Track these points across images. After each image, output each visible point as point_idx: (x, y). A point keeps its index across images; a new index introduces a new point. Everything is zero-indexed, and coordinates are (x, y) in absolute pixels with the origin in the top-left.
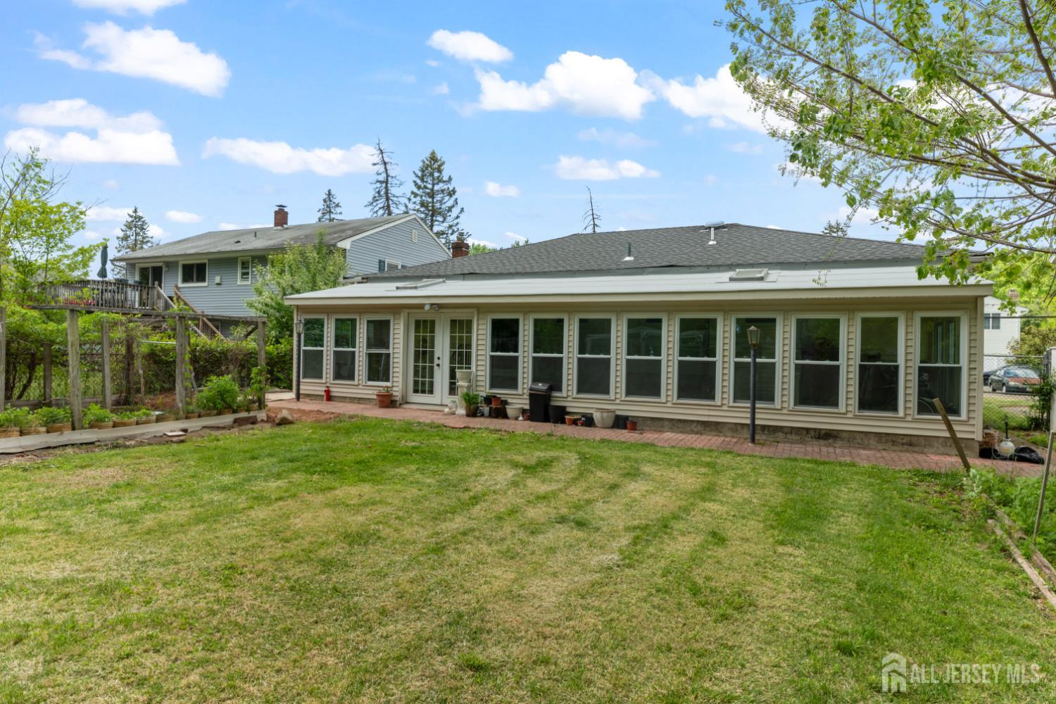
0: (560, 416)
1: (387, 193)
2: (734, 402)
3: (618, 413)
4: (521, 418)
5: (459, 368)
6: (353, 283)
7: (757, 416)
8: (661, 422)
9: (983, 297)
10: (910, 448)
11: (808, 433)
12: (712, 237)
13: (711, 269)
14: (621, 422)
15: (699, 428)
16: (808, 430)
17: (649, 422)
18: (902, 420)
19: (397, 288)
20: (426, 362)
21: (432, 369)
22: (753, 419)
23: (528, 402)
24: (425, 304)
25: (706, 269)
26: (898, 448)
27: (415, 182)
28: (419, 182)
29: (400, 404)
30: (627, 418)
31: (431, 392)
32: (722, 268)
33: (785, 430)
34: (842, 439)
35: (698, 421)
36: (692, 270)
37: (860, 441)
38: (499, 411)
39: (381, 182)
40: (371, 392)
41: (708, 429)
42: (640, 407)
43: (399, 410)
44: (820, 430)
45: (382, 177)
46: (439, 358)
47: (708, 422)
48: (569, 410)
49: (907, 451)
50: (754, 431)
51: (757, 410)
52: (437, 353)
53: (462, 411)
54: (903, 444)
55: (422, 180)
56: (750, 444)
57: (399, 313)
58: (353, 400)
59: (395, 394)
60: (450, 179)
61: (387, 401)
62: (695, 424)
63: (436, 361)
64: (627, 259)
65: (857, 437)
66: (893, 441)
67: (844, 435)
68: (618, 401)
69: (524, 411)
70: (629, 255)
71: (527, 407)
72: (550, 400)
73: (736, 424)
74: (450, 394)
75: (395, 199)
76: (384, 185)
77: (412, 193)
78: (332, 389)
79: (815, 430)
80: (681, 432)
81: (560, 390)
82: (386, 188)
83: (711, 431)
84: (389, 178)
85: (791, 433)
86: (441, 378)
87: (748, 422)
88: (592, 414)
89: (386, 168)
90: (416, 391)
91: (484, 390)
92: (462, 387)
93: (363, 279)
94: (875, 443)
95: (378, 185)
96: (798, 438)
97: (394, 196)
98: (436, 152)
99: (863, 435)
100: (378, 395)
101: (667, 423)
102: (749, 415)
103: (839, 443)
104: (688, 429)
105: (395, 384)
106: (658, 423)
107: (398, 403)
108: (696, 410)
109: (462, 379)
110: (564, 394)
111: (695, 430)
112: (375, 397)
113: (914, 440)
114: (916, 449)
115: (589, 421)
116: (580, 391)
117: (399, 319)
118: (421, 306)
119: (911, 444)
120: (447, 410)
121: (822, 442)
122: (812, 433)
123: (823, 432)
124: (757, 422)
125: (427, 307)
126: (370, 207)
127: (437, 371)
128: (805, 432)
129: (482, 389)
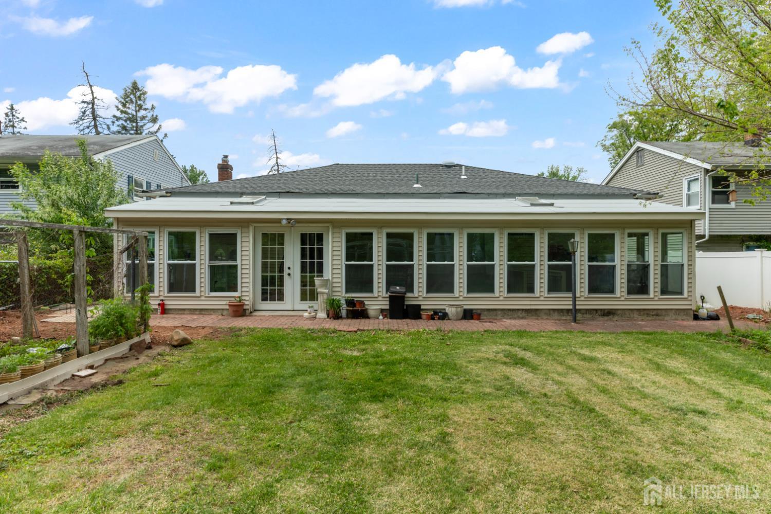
0: (415, 313)
1: (93, 112)
2: (548, 294)
3: (465, 307)
4: (381, 317)
5: (318, 276)
6: (154, 198)
7: (577, 303)
8: (495, 312)
9: (694, 220)
10: (657, 318)
11: (597, 313)
12: (463, 173)
13: (491, 196)
14: (468, 315)
15: (524, 314)
16: (596, 310)
17: (486, 313)
18: (652, 299)
19: (232, 203)
20: (275, 272)
21: (281, 279)
22: (574, 305)
23: (388, 303)
24: (282, 219)
25: (487, 196)
26: (650, 319)
27: (117, 107)
28: (120, 107)
29: (251, 312)
30: (471, 310)
31: (281, 298)
32: (498, 196)
33: (582, 312)
34: (618, 315)
35: (523, 310)
36: (477, 197)
37: (628, 315)
38: (358, 312)
39: (88, 103)
40: (225, 303)
41: (529, 315)
42: (479, 301)
43: (249, 318)
44: (605, 309)
45: (89, 98)
46: (289, 268)
47: (529, 309)
48: (422, 307)
49: (655, 320)
50: (574, 314)
51: (577, 299)
52: (287, 263)
53: (322, 315)
54: (653, 315)
55: (124, 105)
56: (573, 324)
57: (248, 227)
58: (193, 311)
59: (246, 303)
60: (153, 108)
61: (239, 310)
62: (520, 312)
63: (286, 271)
64: (416, 186)
65: (627, 313)
66: (647, 314)
67: (619, 312)
68: (461, 298)
69: (382, 311)
70: (417, 183)
71: (387, 307)
72: (404, 301)
73: (549, 310)
74: (302, 300)
75: (101, 119)
76: (90, 106)
77: (114, 116)
78: (166, 302)
79: (601, 310)
80: (510, 319)
81: (412, 291)
82: (93, 108)
83: (532, 315)
84: (95, 100)
85: (586, 313)
86: (292, 285)
87: (571, 307)
88: (445, 309)
89: (91, 90)
90: (264, 299)
91: (341, 294)
92: (322, 293)
93: (167, 193)
94: (637, 316)
95: (86, 105)
96: (590, 316)
97: (100, 117)
98: (137, 81)
99: (630, 311)
100: (230, 305)
101: (499, 312)
102: (571, 303)
103: (616, 318)
104: (516, 316)
105: (244, 294)
106: (494, 314)
107: (248, 312)
108: (521, 301)
109: (321, 286)
110: (416, 294)
111: (521, 316)
112: (227, 307)
113: (659, 312)
114: (660, 318)
115: (443, 316)
116: (429, 290)
117: (248, 232)
118: (279, 221)
119: (657, 315)
120: (306, 314)
121: (606, 318)
122: (599, 312)
123: (606, 311)
124: (578, 307)
125: (284, 222)
126: (76, 125)
127: (287, 281)
128: (595, 312)
129: (339, 294)
